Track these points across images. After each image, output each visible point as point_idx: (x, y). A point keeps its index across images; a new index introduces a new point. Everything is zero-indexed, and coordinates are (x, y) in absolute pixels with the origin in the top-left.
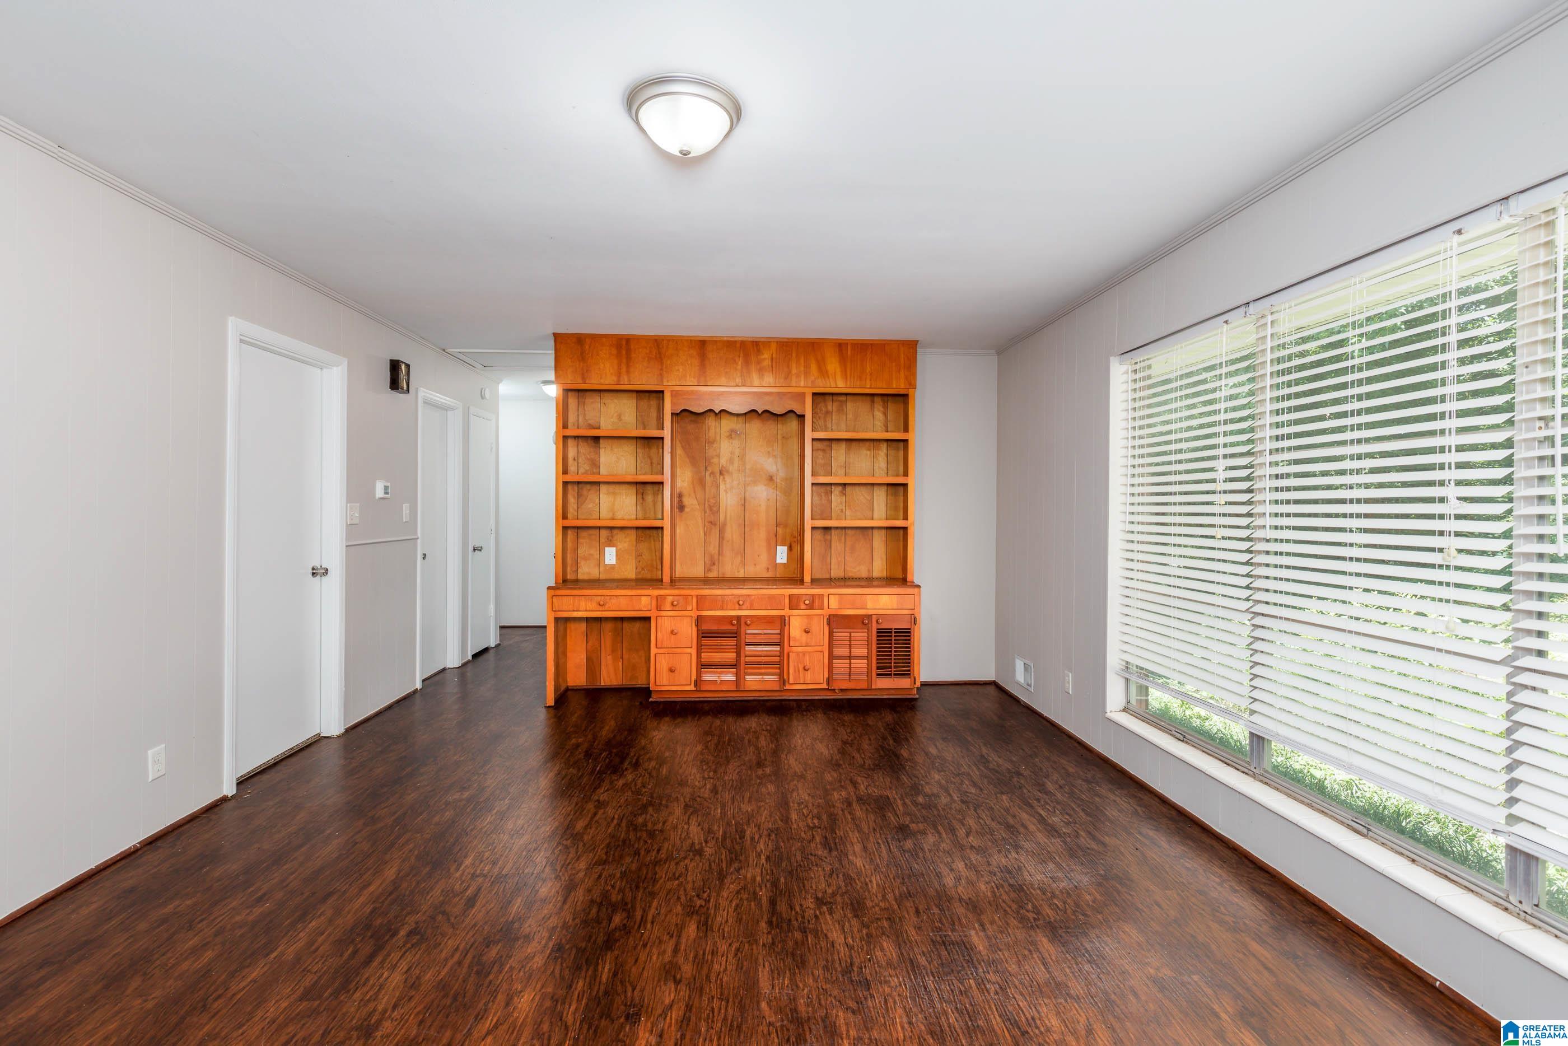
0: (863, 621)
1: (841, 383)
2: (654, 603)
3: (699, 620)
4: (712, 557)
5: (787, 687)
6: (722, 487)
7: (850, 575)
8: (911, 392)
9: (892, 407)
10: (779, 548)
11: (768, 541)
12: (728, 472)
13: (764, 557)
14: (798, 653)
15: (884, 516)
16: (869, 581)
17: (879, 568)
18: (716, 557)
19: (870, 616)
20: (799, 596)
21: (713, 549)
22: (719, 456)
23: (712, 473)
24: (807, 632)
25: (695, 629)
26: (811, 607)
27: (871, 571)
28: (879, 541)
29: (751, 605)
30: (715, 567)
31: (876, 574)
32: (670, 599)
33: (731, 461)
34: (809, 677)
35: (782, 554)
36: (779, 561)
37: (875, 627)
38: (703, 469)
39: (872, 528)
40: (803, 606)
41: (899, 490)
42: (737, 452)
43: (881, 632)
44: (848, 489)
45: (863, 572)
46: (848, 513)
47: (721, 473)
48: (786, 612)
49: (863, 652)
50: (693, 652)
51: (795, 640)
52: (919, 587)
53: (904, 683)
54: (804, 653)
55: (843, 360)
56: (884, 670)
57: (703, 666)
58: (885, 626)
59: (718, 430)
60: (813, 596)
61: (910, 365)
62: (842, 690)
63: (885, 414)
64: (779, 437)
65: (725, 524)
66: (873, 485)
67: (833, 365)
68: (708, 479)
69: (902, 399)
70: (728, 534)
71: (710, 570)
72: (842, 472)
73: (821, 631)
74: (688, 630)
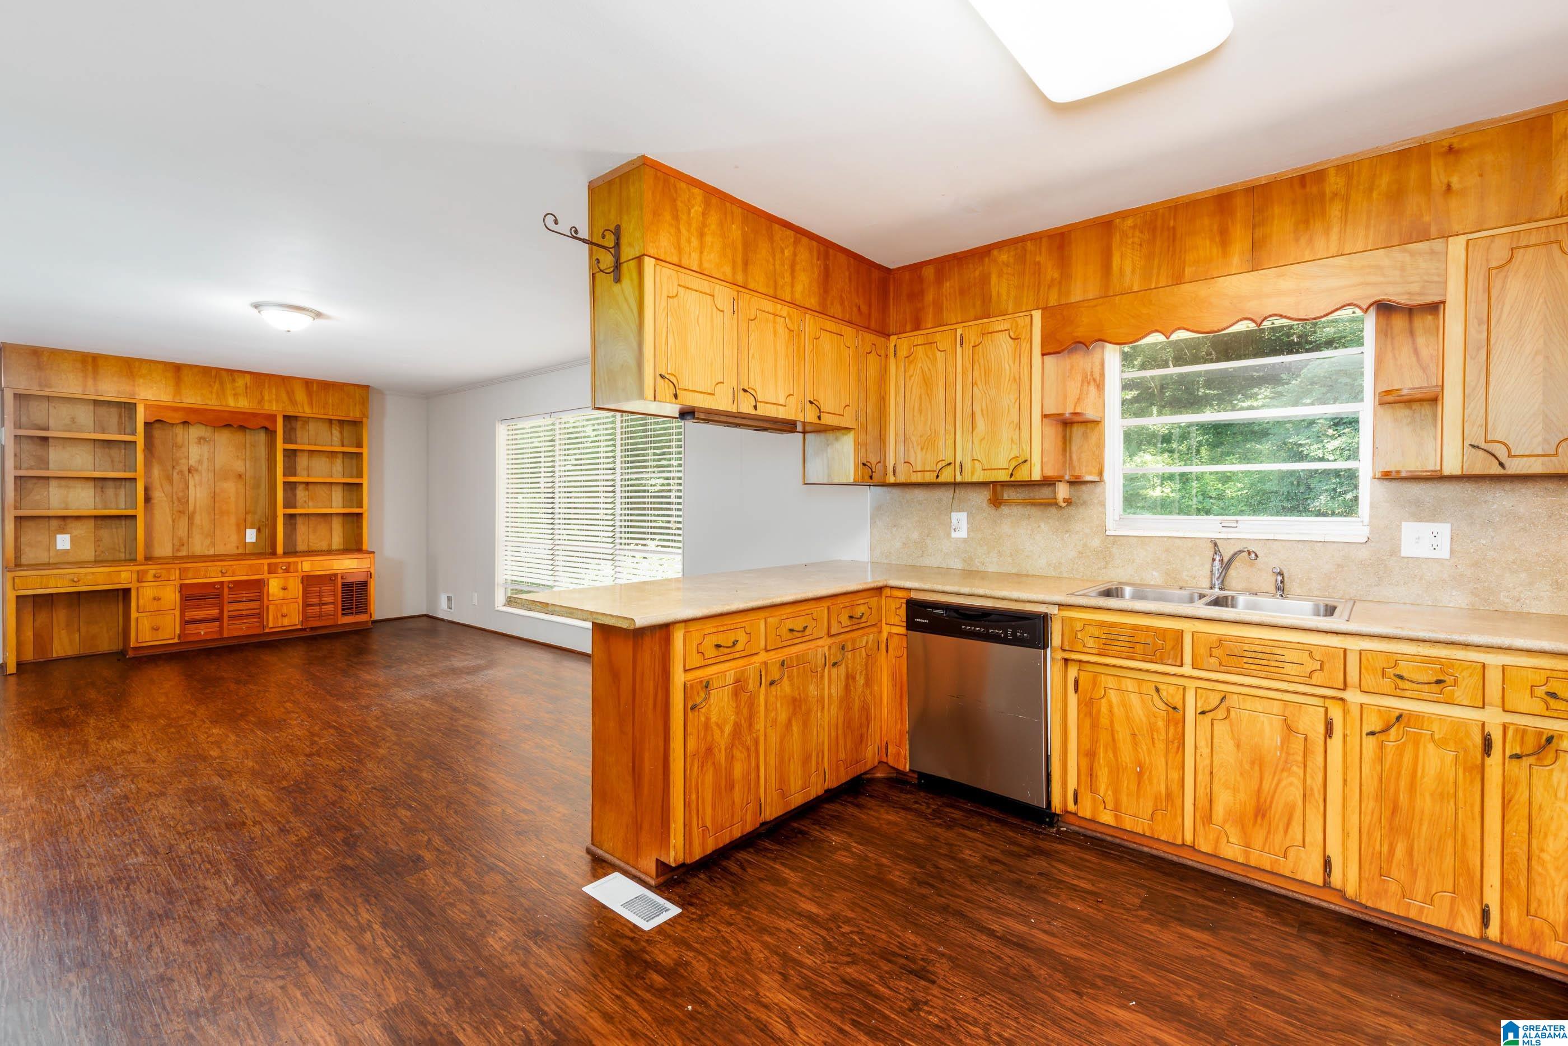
0: (331, 578)
1: (307, 410)
2: (135, 576)
3: (182, 587)
4: (181, 539)
5: (267, 631)
6: (191, 484)
7: (313, 549)
8: (364, 420)
9: (347, 429)
10: (248, 531)
11: (238, 525)
12: (197, 470)
13: (234, 538)
14: (276, 605)
15: (341, 505)
16: (329, 552)
17: (337, 541)
18: (185, 539)
19: (336, 575)
20: (276, 564)
21: (182, 532)
22: (187, 458)
23: (181, 472)
24: (284, 589)
25: (178, 595)
26: (287, 571)
27: (330, 545)
28: (337, 525)
29: (233, 572)
30: (185, 548)
31: (335, 547)
32: (152, 572)
33: (200, 462)
34: (286, 622)
35: (251, 536)
36: (248, 540)
37: (340, 581)
38: (170, 468)
39: (331, 514)
40: (280, 571)
41: (353, 489)
42: (206, 456)
43: (344, 585)
44: (311, 487)
45: (324, 546)
46: (310, 504)
47: (189, 472)
48: (266, 576)
49: (331, 599)
50: (177, 613)
51: (273, 595)
52: (373, 552)
53: (362, 618)
54: (282, 605)
55: (310, 394)
56: (347, 610)
57: (185, 622)
58: (349, 580)
59: (186, 437)
60: (289, 563)
61: (364, 402)
62: (312, 629)
63: (341, 433)
64: (248, 445)
65: (194, 512)
66: (331, 484)
67: (301, 395)
68: (176, 477)
69: (356, 424)
70: (197, 519)
71: (178, 550)
72: (305, 473)
73: (296, 588)
74: (171, 596)
